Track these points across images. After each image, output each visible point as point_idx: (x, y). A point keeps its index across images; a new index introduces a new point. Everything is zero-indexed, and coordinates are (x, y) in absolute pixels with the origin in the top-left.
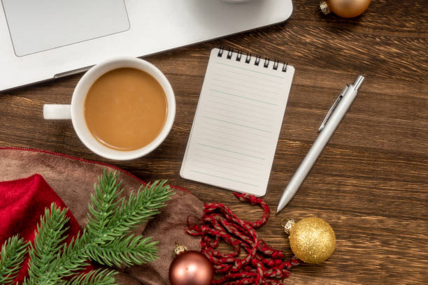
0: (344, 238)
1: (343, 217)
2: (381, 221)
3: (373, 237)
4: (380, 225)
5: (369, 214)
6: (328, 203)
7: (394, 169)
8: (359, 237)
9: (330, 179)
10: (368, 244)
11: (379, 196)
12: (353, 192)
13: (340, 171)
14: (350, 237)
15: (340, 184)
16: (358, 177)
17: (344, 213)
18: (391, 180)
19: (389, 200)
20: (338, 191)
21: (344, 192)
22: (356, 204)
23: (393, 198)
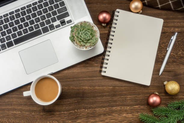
0: (130, 114)
1: (128, 107)
2: (139, 107)
3: (138, 112)
4: (139, 108)
5: (135, 105)
6: (123, 104)
7: (141, 91)
8: (133, 113)
9: (123, 96)
10: (137, 114)
11: (138, 99)
12: (130, 99)
13: (125, 94)
14: (131, 113)
15: (126, 98)
16: (131, 95)
17: (128, 106)
18: (140, 94)
19: (141, 100)
20: (125, 100)
21: (127, 100)
22: (131, 103)
23: (142, 99)
